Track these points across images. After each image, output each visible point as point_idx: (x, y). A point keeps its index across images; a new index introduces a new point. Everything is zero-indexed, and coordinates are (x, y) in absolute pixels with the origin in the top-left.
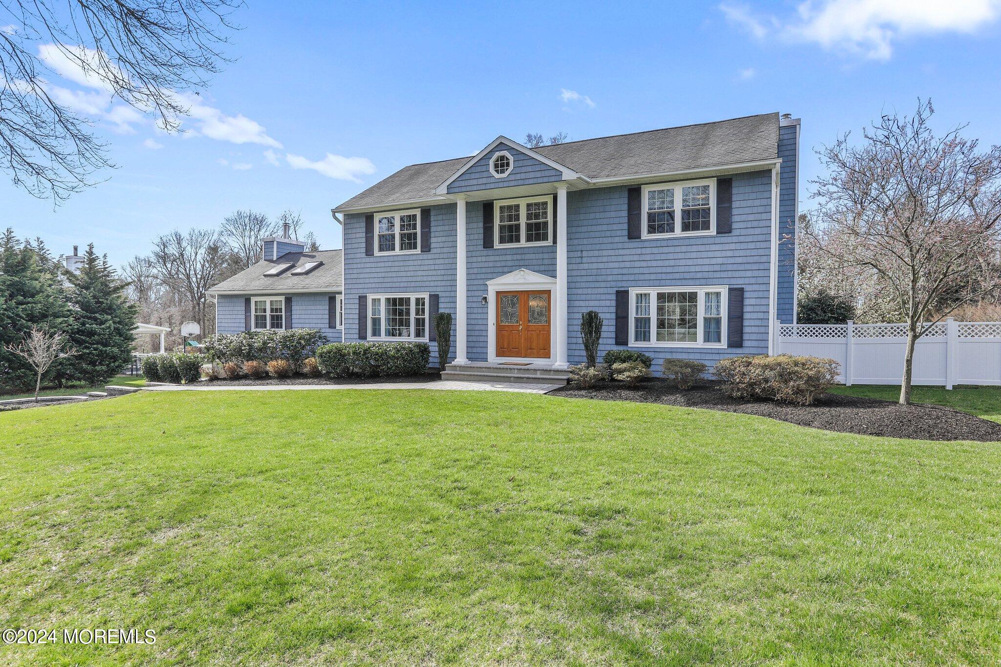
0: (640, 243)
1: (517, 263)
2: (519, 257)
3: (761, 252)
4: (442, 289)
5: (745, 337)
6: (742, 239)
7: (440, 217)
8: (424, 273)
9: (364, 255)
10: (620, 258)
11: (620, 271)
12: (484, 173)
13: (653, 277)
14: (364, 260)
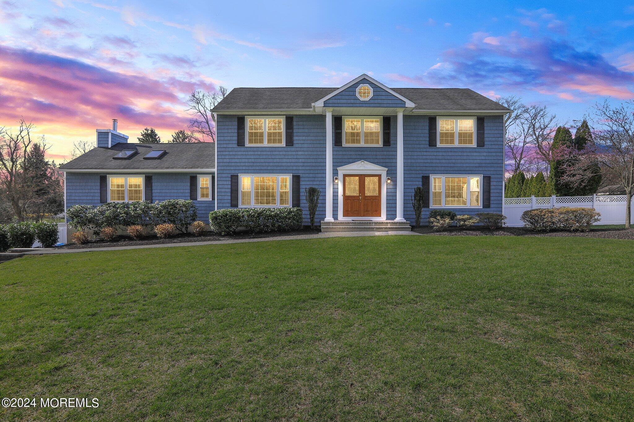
0: (436, 149)
1: (358, 157)
2: (360, 153)
3: (499, 158)
4: (302, 172)
5: (491, 202)
6: (490, 150)
7: (301, 123)
8: (288, 161)
9: (235, 146)
10: (424, 157)
11: (425, 165)
12: (352, 96)
13: (443, 168)
14: (236, 150)
